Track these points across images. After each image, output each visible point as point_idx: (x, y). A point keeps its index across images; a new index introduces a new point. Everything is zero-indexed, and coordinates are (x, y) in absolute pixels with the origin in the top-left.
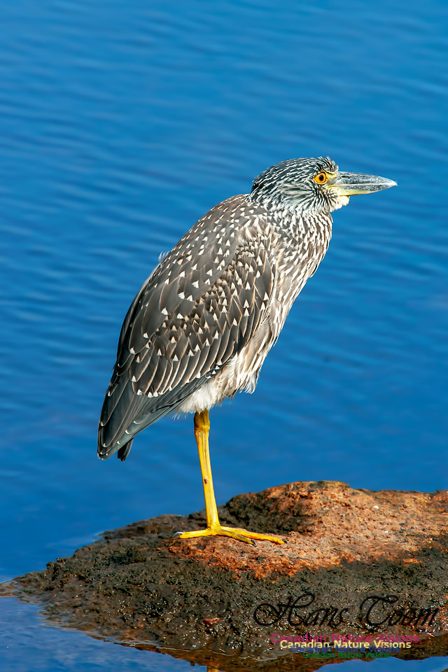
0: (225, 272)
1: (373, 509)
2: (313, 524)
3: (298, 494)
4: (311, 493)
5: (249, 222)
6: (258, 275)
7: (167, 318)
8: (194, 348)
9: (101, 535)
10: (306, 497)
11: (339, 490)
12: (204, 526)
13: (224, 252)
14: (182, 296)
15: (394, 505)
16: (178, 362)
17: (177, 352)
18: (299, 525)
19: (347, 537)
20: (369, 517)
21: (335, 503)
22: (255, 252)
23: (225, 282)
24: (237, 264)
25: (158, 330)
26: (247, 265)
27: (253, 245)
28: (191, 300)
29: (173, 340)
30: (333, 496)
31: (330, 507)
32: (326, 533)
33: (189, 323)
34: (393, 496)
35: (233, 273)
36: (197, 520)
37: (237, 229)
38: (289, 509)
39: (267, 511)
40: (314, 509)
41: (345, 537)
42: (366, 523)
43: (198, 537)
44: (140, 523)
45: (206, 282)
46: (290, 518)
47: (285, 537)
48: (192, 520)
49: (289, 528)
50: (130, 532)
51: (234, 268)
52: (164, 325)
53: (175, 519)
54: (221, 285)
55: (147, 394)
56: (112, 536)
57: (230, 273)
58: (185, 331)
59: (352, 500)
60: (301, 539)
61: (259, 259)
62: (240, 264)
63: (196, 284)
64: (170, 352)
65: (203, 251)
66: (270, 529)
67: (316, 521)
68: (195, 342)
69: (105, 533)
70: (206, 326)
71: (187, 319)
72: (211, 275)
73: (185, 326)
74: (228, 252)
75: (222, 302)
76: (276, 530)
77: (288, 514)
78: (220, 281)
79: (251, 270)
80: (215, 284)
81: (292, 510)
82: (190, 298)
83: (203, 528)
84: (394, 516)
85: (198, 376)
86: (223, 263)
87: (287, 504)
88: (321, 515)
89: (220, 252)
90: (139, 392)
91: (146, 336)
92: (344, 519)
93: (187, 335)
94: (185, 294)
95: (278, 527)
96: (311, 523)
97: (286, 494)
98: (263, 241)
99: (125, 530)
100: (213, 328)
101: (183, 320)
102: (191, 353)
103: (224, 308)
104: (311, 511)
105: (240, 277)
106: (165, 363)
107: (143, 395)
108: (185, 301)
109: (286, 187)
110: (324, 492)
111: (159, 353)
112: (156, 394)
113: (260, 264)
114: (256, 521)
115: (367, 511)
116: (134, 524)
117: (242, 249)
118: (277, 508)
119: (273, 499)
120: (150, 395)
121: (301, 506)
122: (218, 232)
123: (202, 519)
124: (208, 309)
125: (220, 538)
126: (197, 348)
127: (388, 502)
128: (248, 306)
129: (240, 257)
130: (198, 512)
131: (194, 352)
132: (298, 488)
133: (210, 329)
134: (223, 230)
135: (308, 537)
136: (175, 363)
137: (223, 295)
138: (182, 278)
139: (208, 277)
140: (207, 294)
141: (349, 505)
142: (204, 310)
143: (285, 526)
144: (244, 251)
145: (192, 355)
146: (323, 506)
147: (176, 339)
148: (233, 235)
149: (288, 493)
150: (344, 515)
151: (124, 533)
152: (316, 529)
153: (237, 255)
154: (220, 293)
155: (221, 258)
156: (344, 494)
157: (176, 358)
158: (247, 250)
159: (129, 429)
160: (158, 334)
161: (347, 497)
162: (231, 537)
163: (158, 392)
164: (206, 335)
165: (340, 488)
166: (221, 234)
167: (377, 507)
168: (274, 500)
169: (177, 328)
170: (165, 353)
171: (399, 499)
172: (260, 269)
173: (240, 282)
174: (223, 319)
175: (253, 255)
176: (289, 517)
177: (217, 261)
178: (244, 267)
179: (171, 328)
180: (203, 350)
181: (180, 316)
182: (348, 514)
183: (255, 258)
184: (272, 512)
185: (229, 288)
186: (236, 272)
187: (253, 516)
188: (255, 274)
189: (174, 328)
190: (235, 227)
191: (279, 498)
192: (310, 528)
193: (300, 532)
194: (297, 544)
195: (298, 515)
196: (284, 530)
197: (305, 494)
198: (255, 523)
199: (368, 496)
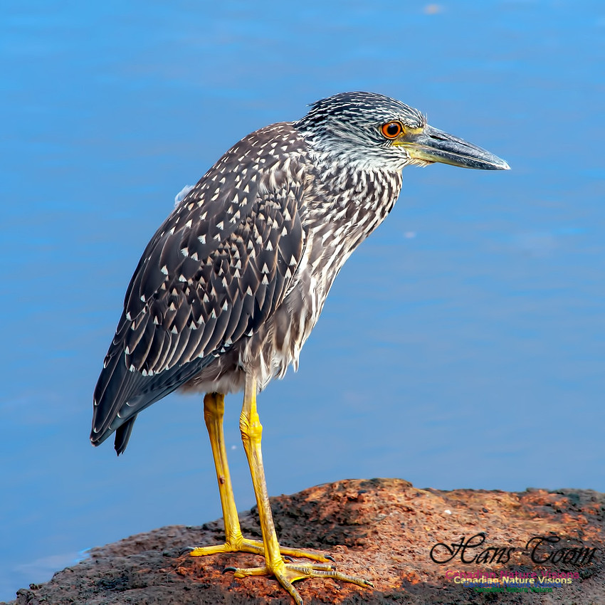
0: (241, 226)
1: (443, 515)
2: (366, 536)
3: (345, 496)
4: (362, 494)
5: (277, 164)
6: (285, 232)
7: (167, 279)
8: (198, 319)
9: (88, 552)
10: (355, 500)
11: (399, 491)
12: (222, 538)
13: (241, 201)
14: (185, 252)
15: (471, 509)
16: (177, 335)
17: (177, 322)
18: (346, 536)
19: (410, 552)
20: (438, 525)
21: (394, 507)
22: (282, 202)
23: (240, 239)
24: (257, 216)
25: (156, 292)
26: (270, 219)
27: (281, 193)
28: (196, 259)
29: (172, 307)
30: (391, 498)
31: (387, 513)
32: (383, 546)
33: (193, 288)
34: (470, 496)
35: (252, 228)
36: (213, 531)
37: (261, 171)
38: (334, 516)
39: (304, 519)
40: (366, 515)
41: (407, 552)
42: (435, 533)
43: (215, 554)
44: (138, 536)
45: (216, 237)
46: (336, 528)
47: (329, 553)
48: (207, 532)
49: (334, 540)
50: (126, 549)
51: (253, 222)
52: (164, 287)
53: (185, 531)
54: (235, 242)
55: (141, 371)
56: (102, 553)
57: (248, 227)
58: (187, 296)
59: (416, 503)
60: (350, 555)
61: (286, 212)
62: (262, 217)
63: (203, 239)
64: (168, 321)
65: (217, 196)
66: (309, 542)
67: (369, 532)
68: (199, 311)
69: (92, 551)
70: (213, 292)
71: (190, 282)
72: (222, 228)
73: (188, 291)
74: (245, 201)
75: (235, 263)
76: (316, 544)
77: (332, 523)
78: (234, 237)
79: (275, 225)
80: (229, 240)
81: (337, 517)
82: (195, 256)
83: (221, 541)
84: (470, 524)
85: (201, 355)
86: (238, 214)
87: (331, 510)
88: (375, 523)
89: (236, 200)
90: (132, 368)
91: (143, 298)
92: (406, 528)
93: (190, 302)
94: (189, 250)
95: (319, 540)
96: (363, 534)
97: (330, 497)
98: (293, 189)
99: (119, 546)
100: (222, 296)
101: (186, 283)
102: (193, 326)
103: (237, 272)
104: (362, 518)
105: (260, 233)
106: (162, 335)
107: (136, 371)
108: (189, 258)
109: (337, 125)
110: (379, 492)
111: (156, 321)
112: (151, 373)
113: (288, 217)
114: (290, 532)
115: (435, 517)
116: (131, 538)
117: (266, 197)
118: (317, 513)
119: (311, 502)
120: (144, 372)
121: (349, 512)
122: (239, 173)
123: (219, 531)
124: (217, 272)
125: (243, 555)
126: (201, 320)
127: (463, 504)
128: (267, 272)
129: (262, 207)
130: (214, 521)
131: (197, 325)
132: (345, 488)
133: (218, 296)
134: (245, 171)
135: (359, 553)
136: (174, 336)
137: (237, 255)
138: (188, 228)
139: (218, 231)
140: (217, 253)
141: (412, 510)
142: (212, 272)
143: (329, 539)
144: (269, 200)
145: (195, 328)
146: (378, 512)
147: (176, 306)
148: (254, 178)
149: (332, 494)
150: (406, 524)
151: (117, 549)
152: (369, 541)
153: (259, 205)
154: (233, 253)
155: (236, 208)
156: (406, 496)
157: (175, 330)
158: (272, 200)
159: (121, 411)
160: (157, 296)
161: (409, 499)
162: (258, 554)
163: (153, 370)
164: (212, 305)
165: (401, 487)
166: (242, 176)
167: (448, 512)
168: (314, 504)
169: (178, 292)
170: (163, 322)
171: (478, 500)
172: (287, 224)
173: (260, 240)
174: (234, 285)
175: (278, 207)
176: (334, 526)
177: (230, 211)
178: (266, 220)
179: (171, 292)
180: (208, 323)
181: (182, 279)
182: (411, 521)
183: (282, 210)
184: (311, 519)
185: (245, 246)
186: (255, 227)
187: (287, 525)
188: (280, 230)
189: (175, 292)
190: (259, 169)
191: (320, 502)
192: (361, 541)
193: (348, 546)
194: (344, 562)
195: (345, 524)
196: (328, 543)
197: (354, 495)
198: (288, 535)
199: (436, 498)
